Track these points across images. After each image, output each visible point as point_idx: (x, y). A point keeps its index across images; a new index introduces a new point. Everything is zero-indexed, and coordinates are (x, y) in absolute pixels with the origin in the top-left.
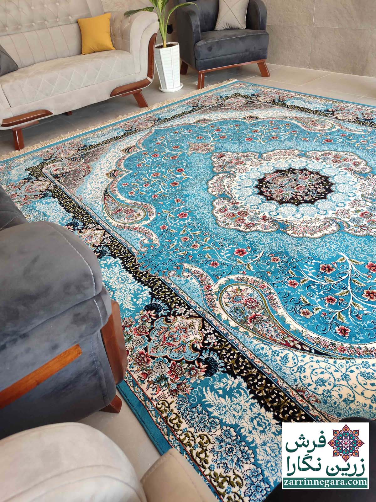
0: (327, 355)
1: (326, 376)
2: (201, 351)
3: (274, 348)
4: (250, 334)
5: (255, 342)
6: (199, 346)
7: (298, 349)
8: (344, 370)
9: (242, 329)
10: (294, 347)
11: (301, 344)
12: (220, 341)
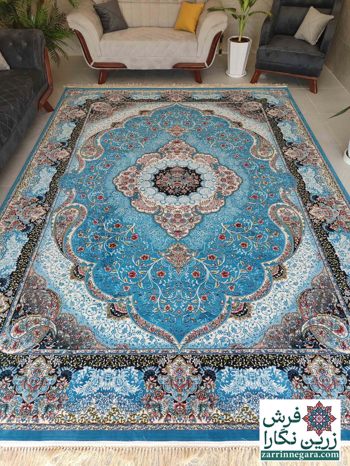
0: (63, 252)
1: (51, 257)
2: (31, 223)
3: (52, 238)
4: (53, 228)
5: (50, 232)
6: (33, 221)
7: (58, 243)
8: (59, 259)
9: (53, 225)
10: (58, 242)
11: (61, 243)
12: (41, 224)
